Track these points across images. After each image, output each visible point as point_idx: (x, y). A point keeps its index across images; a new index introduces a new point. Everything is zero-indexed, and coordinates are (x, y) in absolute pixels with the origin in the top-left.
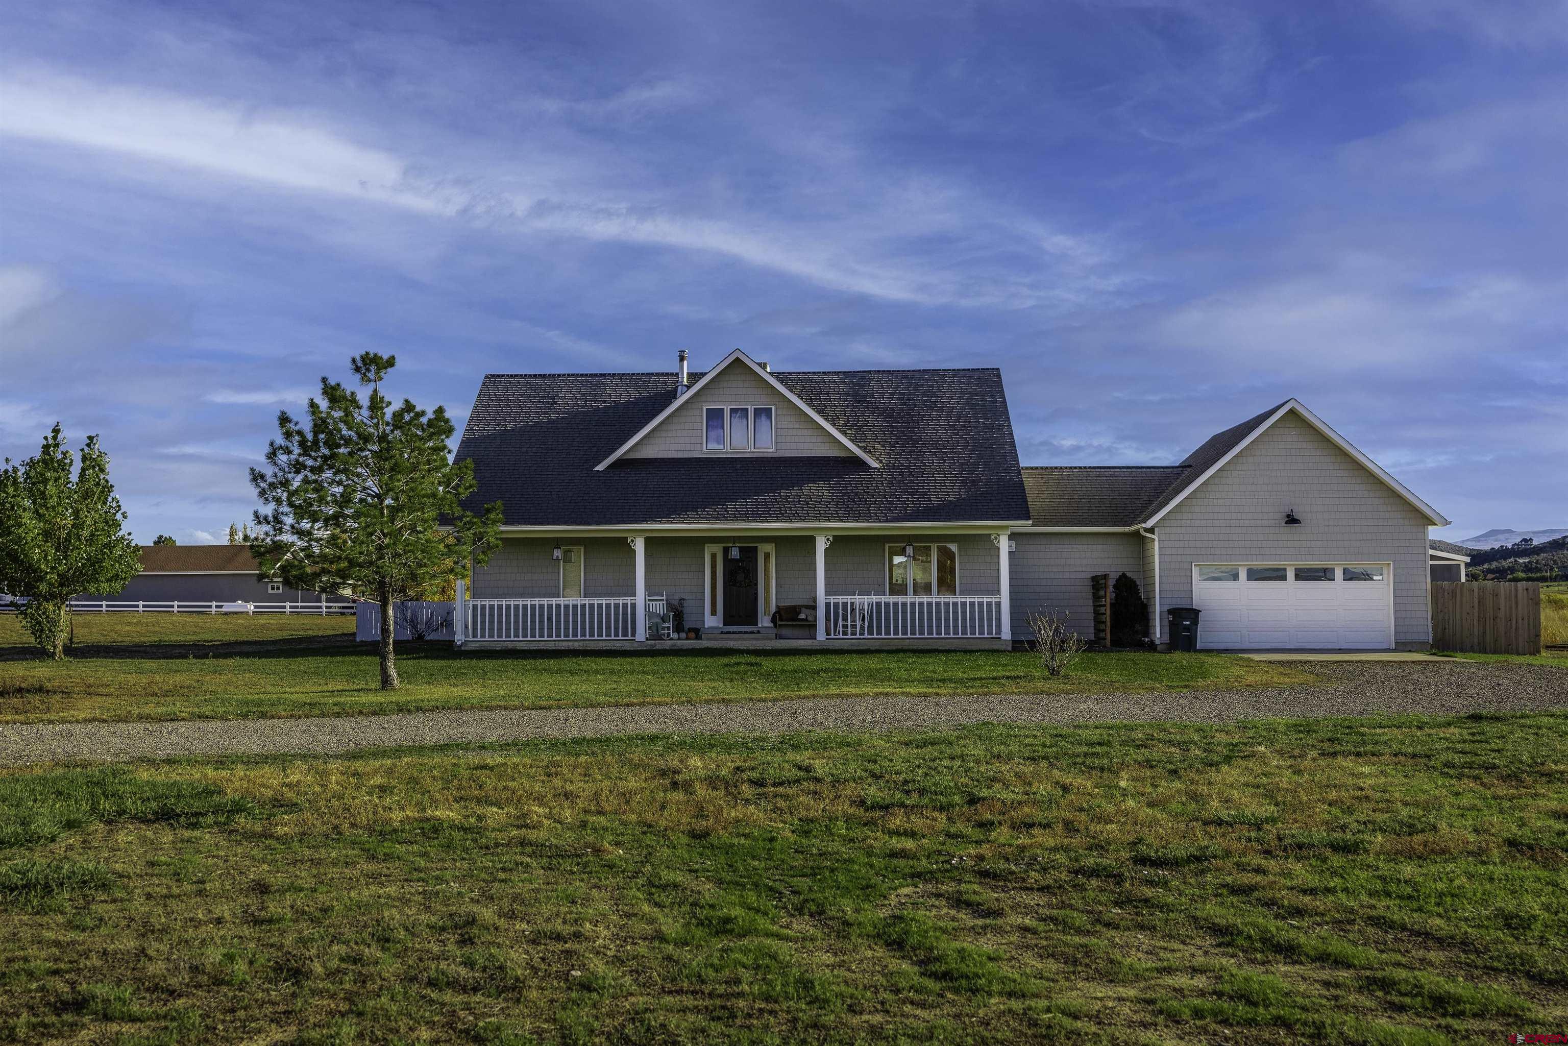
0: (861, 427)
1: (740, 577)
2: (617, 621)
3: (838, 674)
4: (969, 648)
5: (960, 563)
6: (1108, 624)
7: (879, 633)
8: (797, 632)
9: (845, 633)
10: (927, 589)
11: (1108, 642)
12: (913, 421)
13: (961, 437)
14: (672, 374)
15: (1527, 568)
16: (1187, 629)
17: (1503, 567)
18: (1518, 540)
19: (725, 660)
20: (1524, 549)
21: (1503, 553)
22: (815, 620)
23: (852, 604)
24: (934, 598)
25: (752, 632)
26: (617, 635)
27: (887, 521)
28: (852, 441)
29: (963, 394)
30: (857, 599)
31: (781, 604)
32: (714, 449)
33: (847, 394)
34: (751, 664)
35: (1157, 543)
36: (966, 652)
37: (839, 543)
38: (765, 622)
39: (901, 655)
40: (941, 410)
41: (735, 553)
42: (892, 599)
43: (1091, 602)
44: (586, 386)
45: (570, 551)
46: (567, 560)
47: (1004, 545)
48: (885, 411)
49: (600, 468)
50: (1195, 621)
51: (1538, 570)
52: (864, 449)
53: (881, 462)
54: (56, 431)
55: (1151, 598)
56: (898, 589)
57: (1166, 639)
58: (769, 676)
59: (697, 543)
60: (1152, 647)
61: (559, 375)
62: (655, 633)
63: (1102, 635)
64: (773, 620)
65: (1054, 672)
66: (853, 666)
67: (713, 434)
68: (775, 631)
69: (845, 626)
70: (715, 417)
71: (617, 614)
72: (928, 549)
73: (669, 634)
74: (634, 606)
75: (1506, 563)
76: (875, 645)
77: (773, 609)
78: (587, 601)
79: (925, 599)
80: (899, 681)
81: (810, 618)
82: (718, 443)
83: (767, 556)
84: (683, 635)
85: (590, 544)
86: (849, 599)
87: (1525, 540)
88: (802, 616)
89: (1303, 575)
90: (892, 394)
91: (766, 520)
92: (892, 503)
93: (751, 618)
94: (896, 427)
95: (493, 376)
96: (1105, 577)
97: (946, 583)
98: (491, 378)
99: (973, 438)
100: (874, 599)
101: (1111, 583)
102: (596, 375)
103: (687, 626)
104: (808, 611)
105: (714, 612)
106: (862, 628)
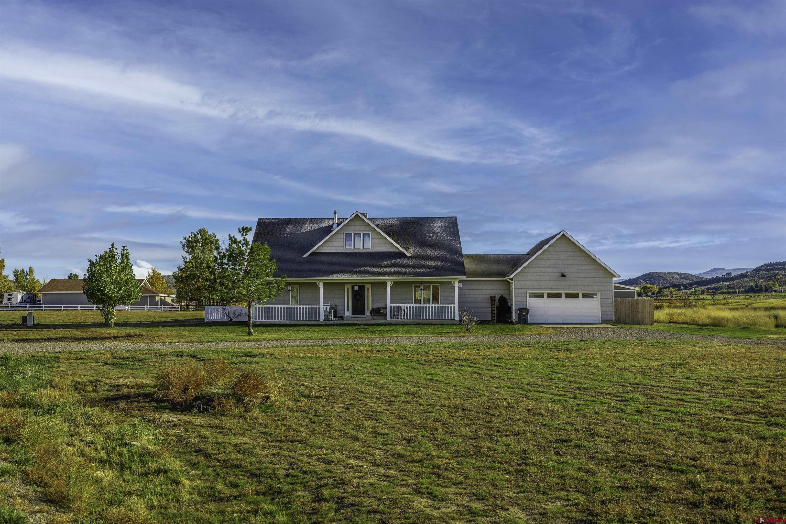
0: (404, 240)
1: (358, 297)
2: (312, 314)
3: (395, 331)
4: (443, 323)
5: (441, 292)
6: (496, 314)
7: (410, 318)
8: (379, 317)
9: (398, 318)
10: (428, 301)
11: (496, 322)
12: (424, 238)
13: (441, 244)
14: (331, 218)
15: (729, 287)
16: (524, 316)
17: (717, 286)
18: (724, 274)
19: (355, 327)
20: (728, 278)
21: (718, 280)
22: (387, 313)
23: (400, 307)
24: (431, 305)
25: (363, 318)
26: (312, 319)
27: (413, 276)
28: (400, 245)
29: (442, 227)
30: (402, 305)
31: (374, 307)
32: (348, 248)
33: (398, 227)
34: (365, 329)
35: (514, 284)
36: (441, 324)
37: (396, 284)
38: (367, 314)
39: (418, 326)
40: (434, 233)
41: (356, 288)
42: (415, 305)
43: (490, 306)
44: (298, 223)
45: (293, 287)
46: (292, 290)
47: (456, 285)
48: (412, 234)
49: (305, 256)
50: (527, 313)
51: (733, 288)
52: (405, 249)
53: (411, 254)
54: (113, 245)
55: (512, 305)
56: (417, 301)
57: (517, 320)
58: (371, 332)
59: (342, 284)
60: (512, 323)
61: (287, 219)
62: (326, 318)
63: (494, 318)
64: (371, 313)
65: (468, 330)
66: (401, 329)
67: (348, 243)
68: (371, 317)
69: (398, 315)
70: (349, 236)
71: (312, 311)
72: (429, 286)
73: (331, 319)
74: (319, 308)
75: (718, 285)
76: (409, 322)
77: (371, 309)
78: (301, 306)
79: (427, 305)
80: (416, 333)
81: (385, 312)
82: (350, 246)
83: (368, 289)
84: (337, 319)
85: (301, 285)
86: (399, 305)
87: (728, 273)
88: (382, 311)
89: (568, 296)
90: (415, 227)
91: (368, 276)
92: (415, 269)
93: (362, 312)
94: (417, 240)
95: (261, 219)
96: (495, 297)
97: (436, 299)
98: (260, 219)
99: (446, 245)
100: (408, 305)
101: (497, 299)
102: (301, 219)
103: (338, 315)
104: (384, 310)
105: (348, 310)
106: (404, 316)
